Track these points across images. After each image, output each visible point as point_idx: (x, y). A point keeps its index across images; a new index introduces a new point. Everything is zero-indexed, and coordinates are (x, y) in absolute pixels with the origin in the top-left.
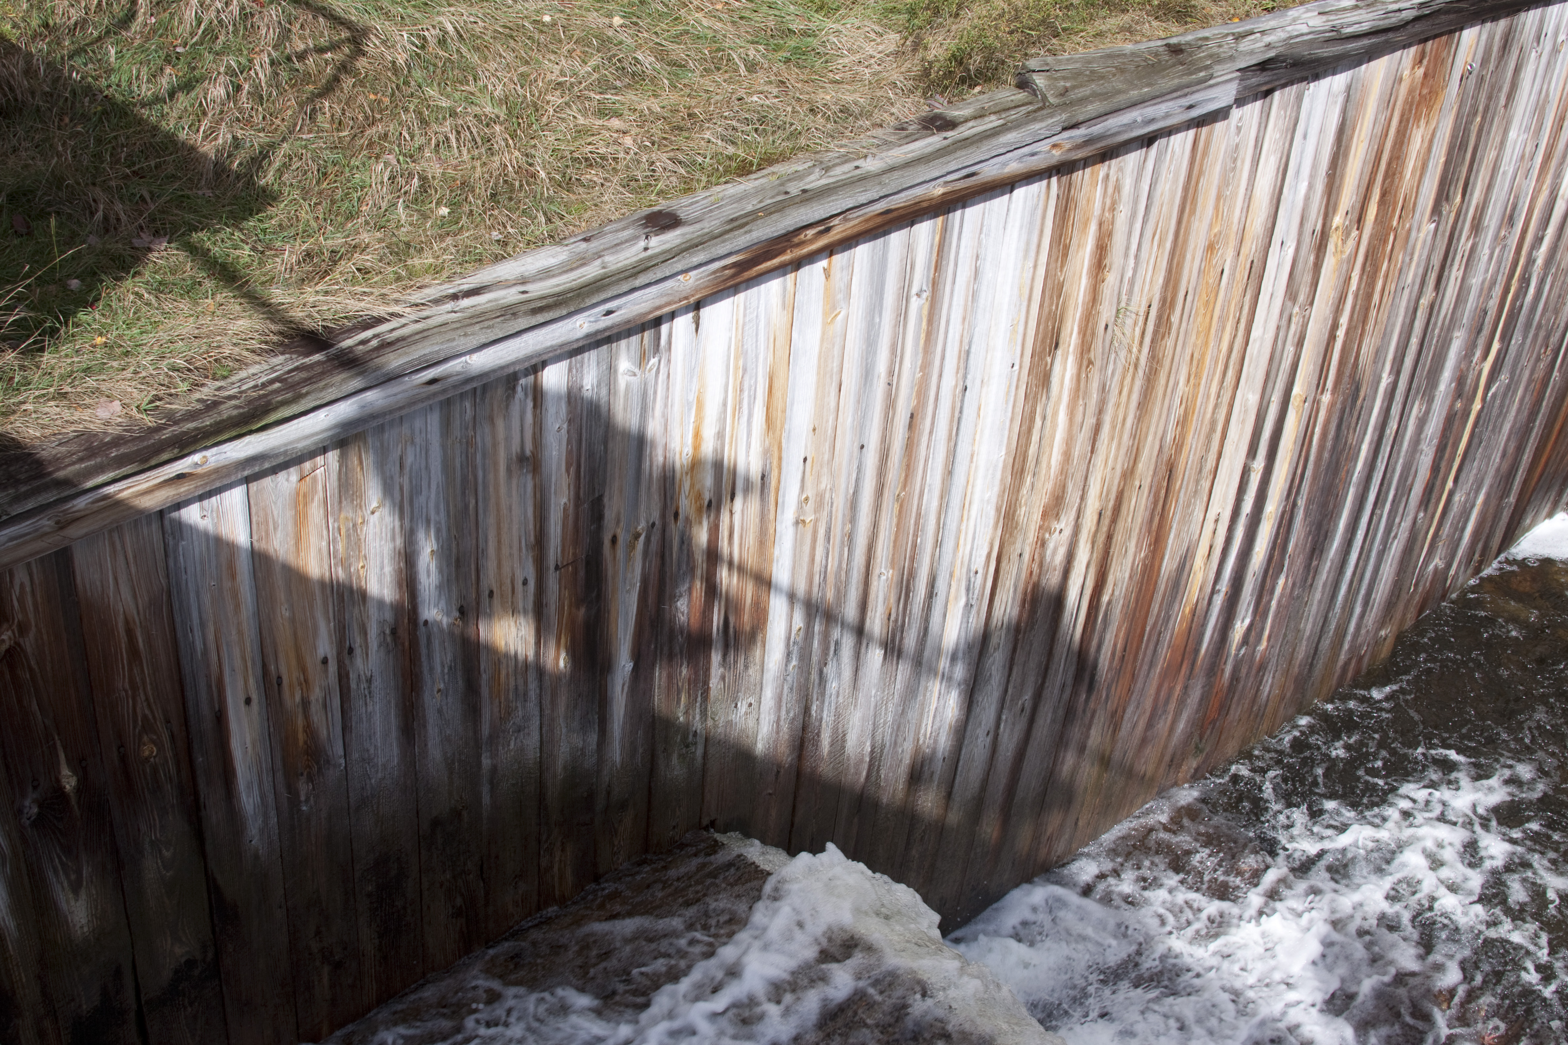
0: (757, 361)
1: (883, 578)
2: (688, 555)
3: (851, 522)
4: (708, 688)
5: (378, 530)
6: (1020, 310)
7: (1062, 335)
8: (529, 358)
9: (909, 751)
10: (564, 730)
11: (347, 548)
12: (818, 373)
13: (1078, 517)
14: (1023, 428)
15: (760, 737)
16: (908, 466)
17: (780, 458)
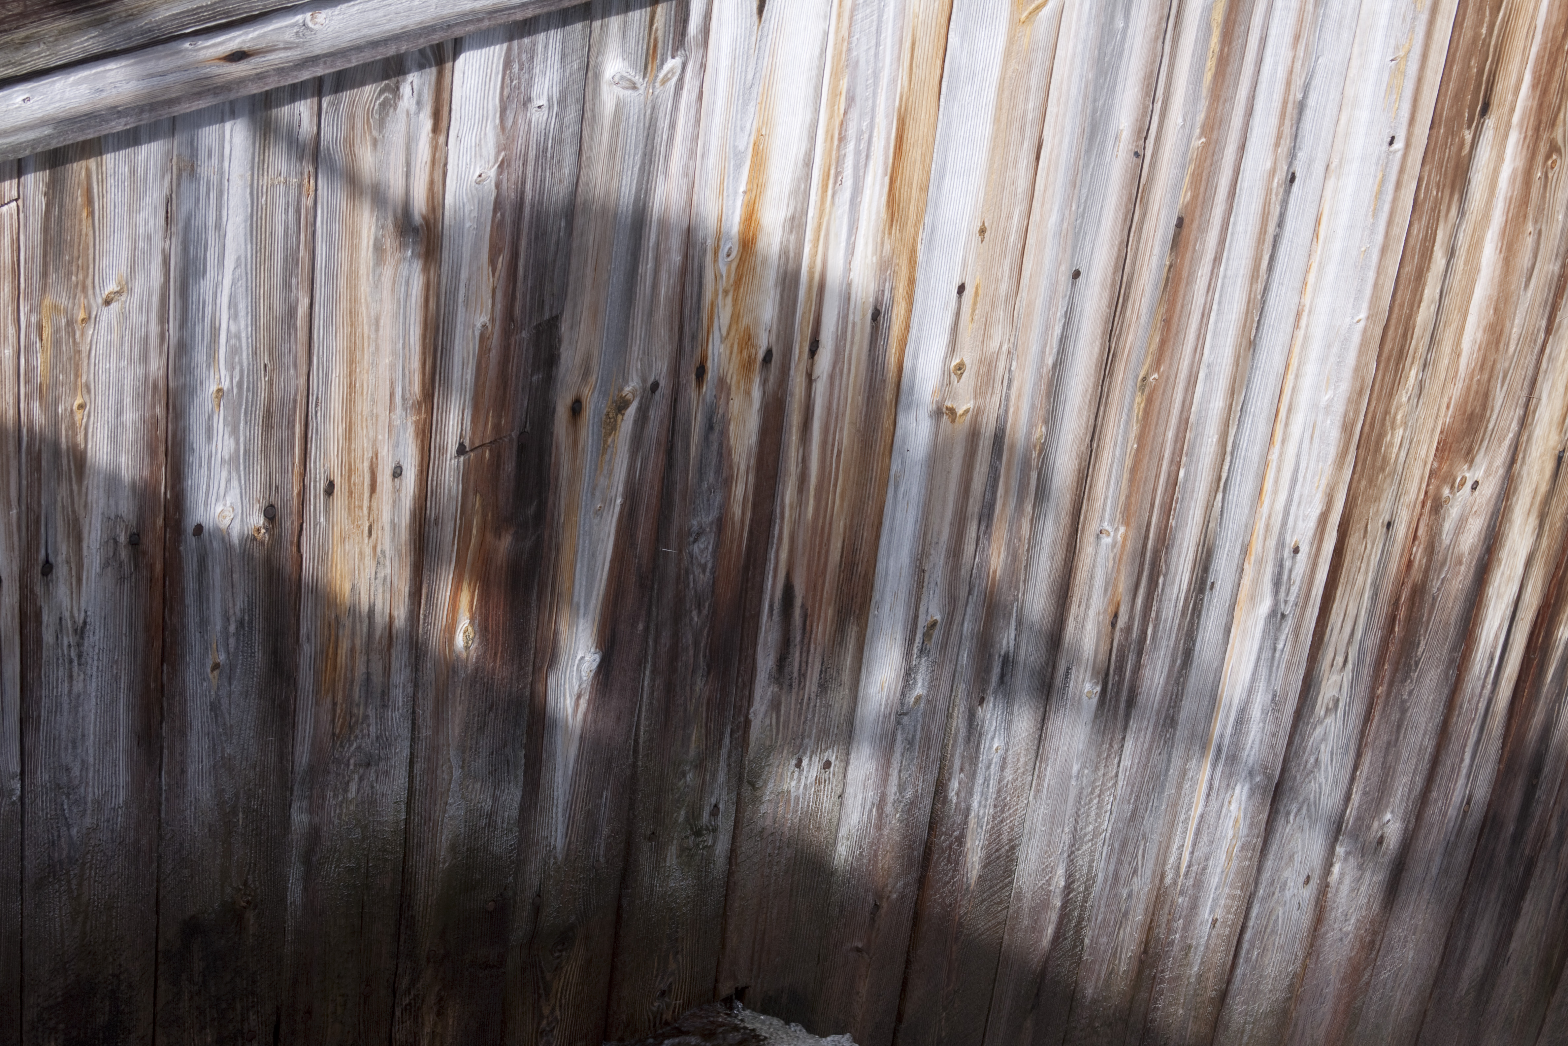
0: (876, 84)
1: (1106, 540)
2: (720, 454)
3: (1046, 422)
4: (747, 723)
5: (115, 337)
6: (1412, 30)
7: (1499, 88)
8: (427, 30)
9: (1143, 897)
10: (457, 773)
11: (55, 366)
12: (997, 120)
13: (1513, 461)
14: (1407, 269)
15: (843, 832)
16: (1167, 322)
17: (912, 282)
